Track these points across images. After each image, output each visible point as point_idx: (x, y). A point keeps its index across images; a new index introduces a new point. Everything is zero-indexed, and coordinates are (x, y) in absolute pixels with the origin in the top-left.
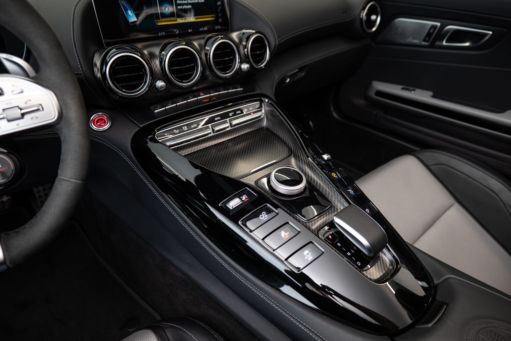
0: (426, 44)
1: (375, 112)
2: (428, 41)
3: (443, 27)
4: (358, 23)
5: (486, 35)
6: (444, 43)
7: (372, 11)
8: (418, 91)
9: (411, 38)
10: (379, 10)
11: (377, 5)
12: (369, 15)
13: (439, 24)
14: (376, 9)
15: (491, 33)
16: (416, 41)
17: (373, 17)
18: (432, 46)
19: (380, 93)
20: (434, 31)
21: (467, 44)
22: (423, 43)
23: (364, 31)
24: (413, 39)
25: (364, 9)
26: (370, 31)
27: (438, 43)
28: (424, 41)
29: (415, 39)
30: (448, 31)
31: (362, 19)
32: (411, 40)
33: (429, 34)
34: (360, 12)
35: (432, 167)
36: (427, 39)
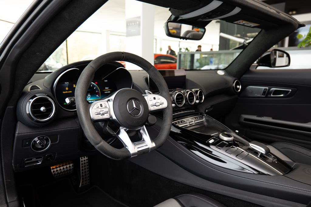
0: (264, 96)
1: (245, 130)
2: (264, 95)
3: (269, 89)
4: (232, 88)
5: (289, 91)
6: (272, 95)
7: (237, 84)
8: (265, 117)
9: (256, 94)
10: (240, 83)
11: (239, 81)
12: (236, 85)
13: (268, 88)
14: (239, 83)
15: (291, 90)
16: (259, 95)
17: (238, 87)
18: (266, 97)
19: (246, 120)
20: (266, 91)
21: (282, 95)
22: (262, 96)
23: (235, 91)
24: (257, 94)
25: (234, 82)
26: (238, 92)
27: (269, 96)
28: (263, 95)
29: (258, 94)
30: (272, 91)
31: (233, 87)
32: (256, 95)
33: (264, 92)
34: (232, 84)
35: (281, 150)
36: (264, 94)
